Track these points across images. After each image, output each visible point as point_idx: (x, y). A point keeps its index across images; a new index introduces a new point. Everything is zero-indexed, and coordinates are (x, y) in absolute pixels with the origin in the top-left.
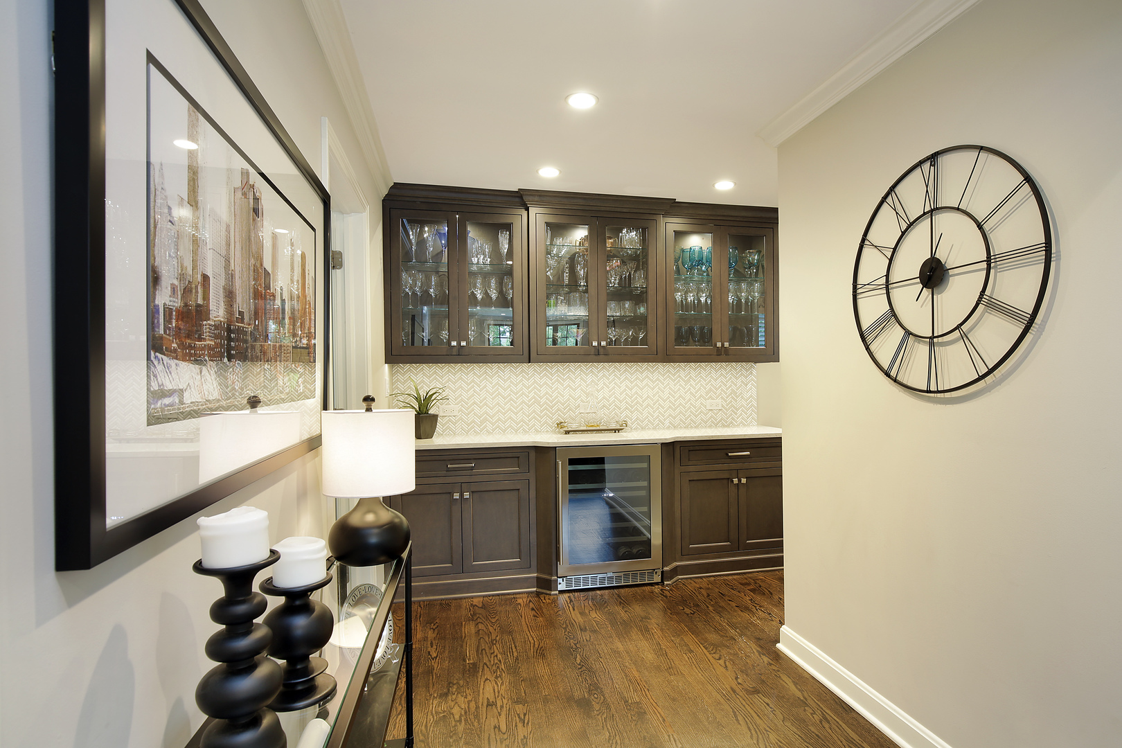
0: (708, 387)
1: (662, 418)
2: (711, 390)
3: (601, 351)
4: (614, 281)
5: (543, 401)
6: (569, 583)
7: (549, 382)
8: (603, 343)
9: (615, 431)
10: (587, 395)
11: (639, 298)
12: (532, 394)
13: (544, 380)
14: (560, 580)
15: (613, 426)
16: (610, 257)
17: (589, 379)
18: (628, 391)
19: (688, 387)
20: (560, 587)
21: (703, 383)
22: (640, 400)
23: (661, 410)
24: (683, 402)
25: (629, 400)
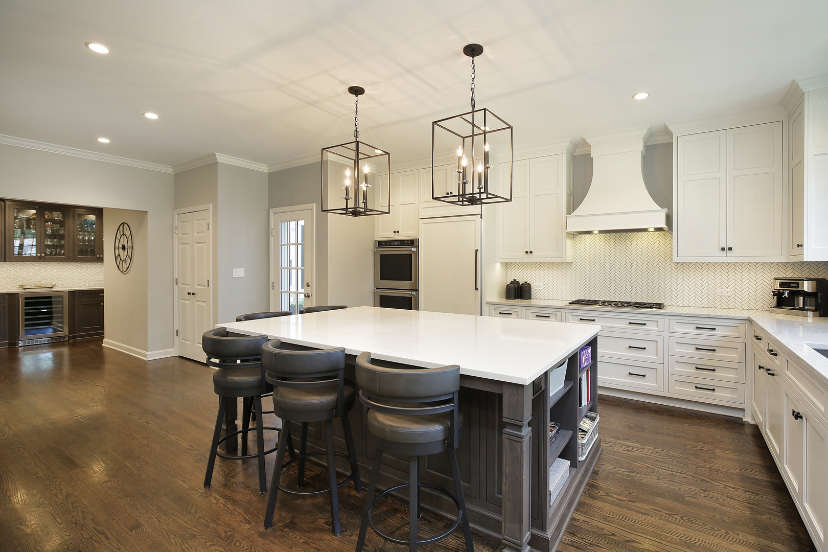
0: (97, 271)
1: (74, 284)
2: (98, 272)
3: (42, 258)
4: (49, 231)
5: (12, 277)
6: (25, 343)
7: (15, 269)
8: (43, 255)
9: (50, 288)
10: (36, 275)
11: (62, 237)
12: (6, 274)
13: (13, 268)
14: (20, 342)
15: (49, 286)
16: (47, 221)
17: (37, 268)
18: (57, 273)
19: (87, 271)
20: (20, 345)
21: (94, 270)
22: (63, 276)
23: (74, 280)
24: (85, 277)
25: (58, 277)
